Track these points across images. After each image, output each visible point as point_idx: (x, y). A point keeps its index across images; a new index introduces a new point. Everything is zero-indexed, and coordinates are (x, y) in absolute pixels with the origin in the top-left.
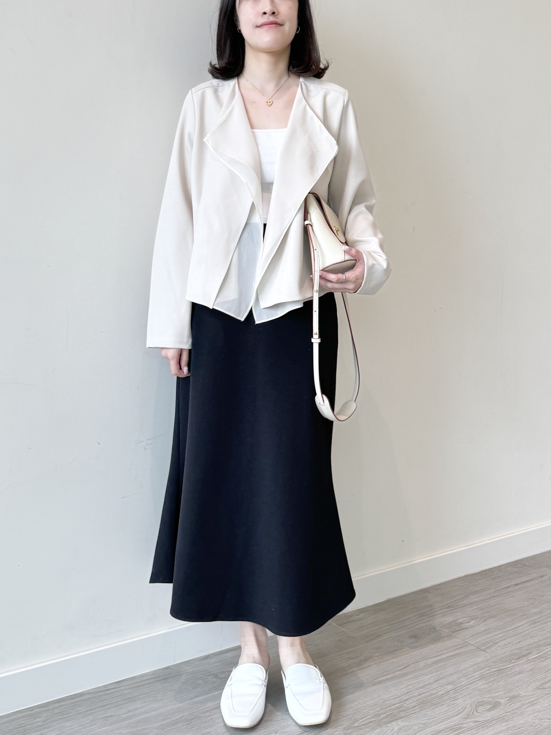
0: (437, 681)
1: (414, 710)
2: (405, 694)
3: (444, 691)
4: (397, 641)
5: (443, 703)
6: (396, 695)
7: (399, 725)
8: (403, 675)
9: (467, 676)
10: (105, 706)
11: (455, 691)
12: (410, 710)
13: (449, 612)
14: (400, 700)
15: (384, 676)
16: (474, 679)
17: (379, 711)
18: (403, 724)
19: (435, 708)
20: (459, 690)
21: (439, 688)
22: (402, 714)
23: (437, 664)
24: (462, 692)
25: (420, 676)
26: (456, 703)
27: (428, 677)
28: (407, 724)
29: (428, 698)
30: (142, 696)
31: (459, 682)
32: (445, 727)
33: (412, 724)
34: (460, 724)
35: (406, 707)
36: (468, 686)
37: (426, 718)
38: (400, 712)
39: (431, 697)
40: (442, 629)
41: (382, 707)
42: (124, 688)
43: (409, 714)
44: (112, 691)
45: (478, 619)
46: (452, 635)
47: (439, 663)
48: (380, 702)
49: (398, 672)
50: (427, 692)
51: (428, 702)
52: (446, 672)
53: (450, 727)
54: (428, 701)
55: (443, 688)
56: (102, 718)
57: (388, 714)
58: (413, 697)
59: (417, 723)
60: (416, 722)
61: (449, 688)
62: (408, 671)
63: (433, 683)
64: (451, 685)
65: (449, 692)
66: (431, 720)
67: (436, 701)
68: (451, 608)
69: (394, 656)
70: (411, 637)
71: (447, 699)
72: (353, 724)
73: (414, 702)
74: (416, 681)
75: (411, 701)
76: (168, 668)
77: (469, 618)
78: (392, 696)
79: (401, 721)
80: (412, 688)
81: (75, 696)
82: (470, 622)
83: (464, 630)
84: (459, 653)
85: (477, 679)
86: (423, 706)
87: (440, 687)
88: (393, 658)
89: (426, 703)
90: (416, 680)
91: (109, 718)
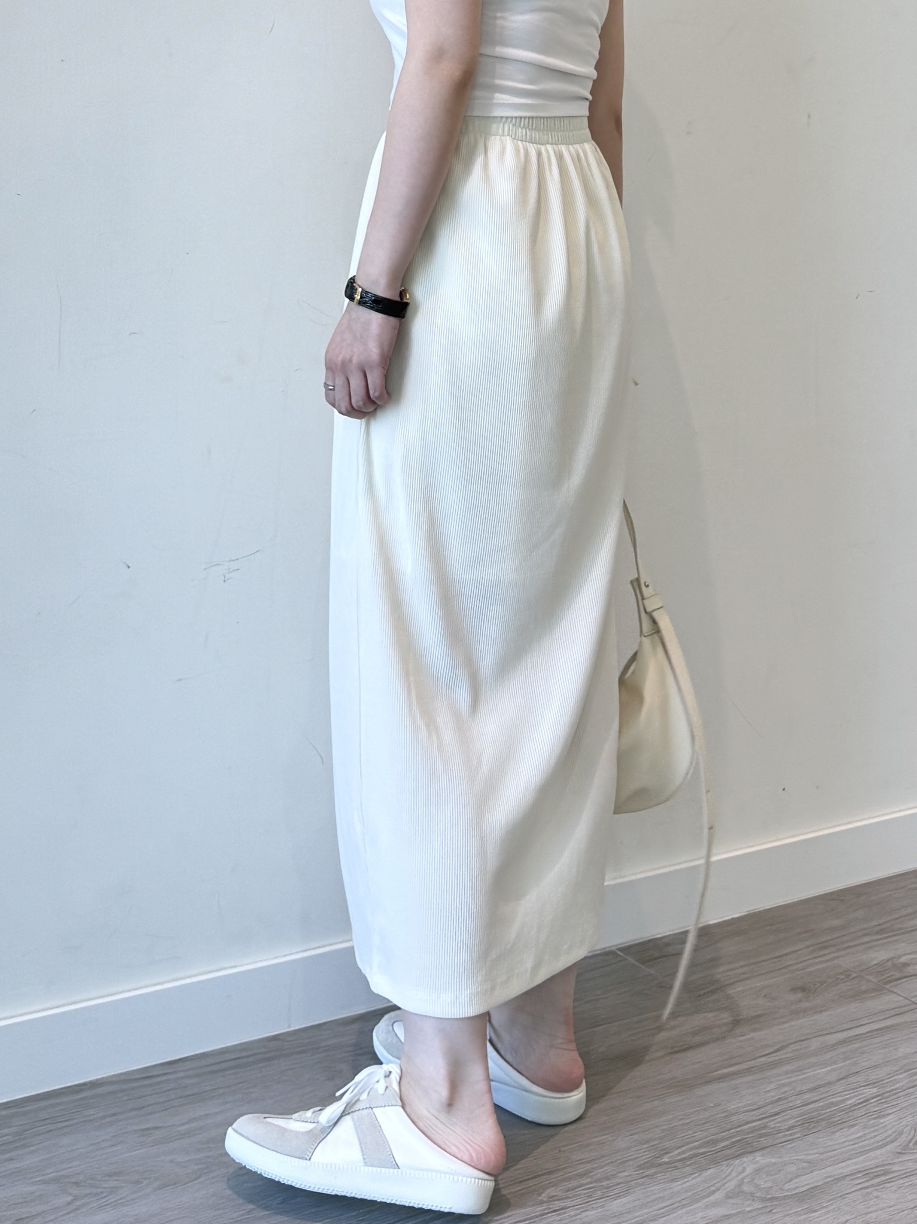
0: (842, 1079)
1: (791, 1135)
2: (772, 1103)
3: (859, 1099)
4: (765, 996)
5: (853, 1123)
6: (755, 1104)
7: (758, 1162)
8: (771, 1065)
9: (910, 1070)
10: (143, 1107)
11: (881, 1100)
12: (782, 1134)
13: (881, 942)
14: (762, 1114)
15: (732, 1066)
17: (716, 1134)
18: (764, 1161)
19: (837, 1131)
20: (892, 1098)
21: (847, 1092)
22: (764, 1141)
23: (848, 1045)
24: (896, 1103)
25: (808, 1068)
26: (882, 1123)
27: (826, 1069)
28: (773, 1160)
29: (824, 1111)
30: (221, 1091)
31: (891, 1081)
32: (855, 1170)
33: (785, 1161)
34: (887, 1165)
35: (774, 1128)
37: (815, 1151)
38: (761, 1138)
39: (828, 1110)
40: (862, 974)
41: (723, 1126)
42: (182, 1074)
43: (779, 1141)
44: (159, 1079)
46: (885, 988)
47: (852, 1042)
48: (719, 1116)
49: (762, 1059)
50: (820, 1099)
51: (820, 1119)
52: (866, 1061)
53: (864, 1171)
54: (821, 1117)
55: (856, 1093)
56: (135, 1131)
57: (734, 1140)
58: (791, 1108)
59: (797, 1159)
60: (793, 1158)
61: (871, 1093)
62: (784, 1056)
63: (836, 1083)
64: (876, 1087)
65: (867, 1100)
66: (825, 1155)
67: (839, 1119)
68: (887, 933)
69: (756, 1026)
70: (794, 990)
71: (864, 1114)
72: (658, 1158)
73: (791, 1118)
74: (800, 1077)
75: (786, 1117)
76: (275, 1038)
78: (745, 1106)
79: (762, 1156)
80: (790, 1090)
81: (83, 1087)
83: (911, 978)
84: (898, 1025)
86: (811, 1127)
87: (850, 1090)
88: (754, 1030)
89: (818, 1122)
90: (799, 1075)
91: (150, 1132)
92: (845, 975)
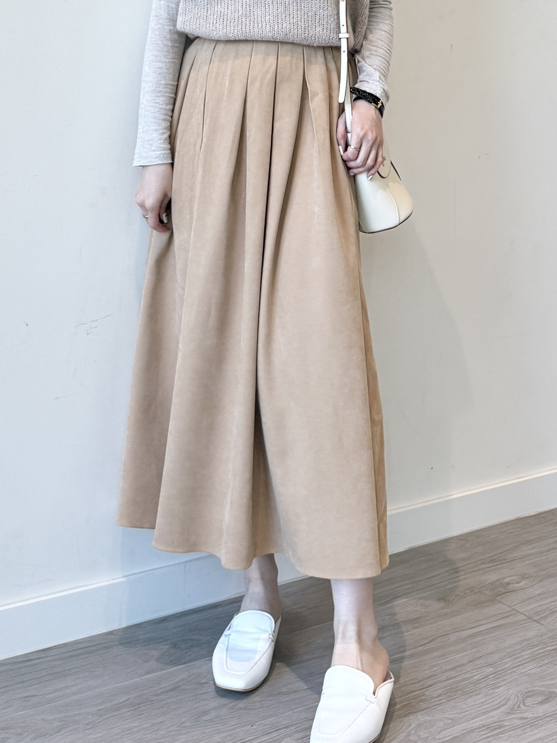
0: (471, 661)
1: (440, 700)
2: (428, 678)
3: (481, 676)
4: (421, 605)
5: (479, 692)
6: (416, 679)
7: (419, 719)
8: (426, 652)
9: (513, 655)
10: (24, 682)
11: (495, 676)
12: (434, 700)
13: (491, 568)
14: (421, 686)
16: (522, 660)
19: (468, 698)
20: (502, 675)
21: (475, 671)
22: (423, 705)
23: (474, 639)
24: (505, 678)
25: (449, 654)
26: (497, 692)
27: (460, 655)
28: (429, 718)
29: (460, 684)
31: (502, 663)
32: (481, 725)
33: (436, 719)
34: (501, 721)
35: (429, 695)
36: (514, 669)
37: (455, 712)
38: (421, 702)
39: (462, 684)
40: (481, 590)
43: (432, 705)
45: (532, 579)
46: (496, 600)
47: (476, 636)
49: (421, 648)
50: (457, 676)
52: (485, 649)
53: (487, 725)
54: (457, 688)
55: (479, 672)
56: (20, 698)
57: (404, 704)
58: (439, 682)
59: (444, 718)
60: (441, 717)
61: (488, 671)
62: (434, 646)
63: (467, 664)
64: (492, 667)
65: (487, 676)
66: (461, 715)
67: (469, 689)
68: (496, 562)
69: (416, 625)
70: (439, 600)
71: (485, 686)
73: (439, 689)
74: (444, 661)
75: (436, 688)
77: (520, 577)
79: (422, 715)
80: (438, 669)
82: (520, 582)
83: (512, 593)
84: (504, 625)
85: (526, 661)
86: (452, 695)
87: (475, 669)
88: (415, 628)
89: (456, 691)
90: (443, 659)
91: (29, 698)
92: (470, 590)
